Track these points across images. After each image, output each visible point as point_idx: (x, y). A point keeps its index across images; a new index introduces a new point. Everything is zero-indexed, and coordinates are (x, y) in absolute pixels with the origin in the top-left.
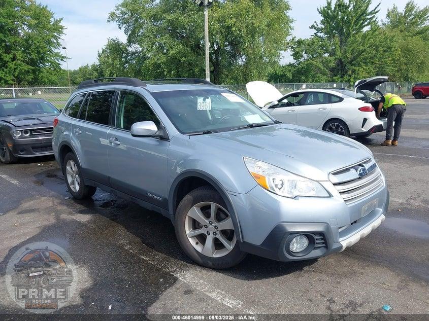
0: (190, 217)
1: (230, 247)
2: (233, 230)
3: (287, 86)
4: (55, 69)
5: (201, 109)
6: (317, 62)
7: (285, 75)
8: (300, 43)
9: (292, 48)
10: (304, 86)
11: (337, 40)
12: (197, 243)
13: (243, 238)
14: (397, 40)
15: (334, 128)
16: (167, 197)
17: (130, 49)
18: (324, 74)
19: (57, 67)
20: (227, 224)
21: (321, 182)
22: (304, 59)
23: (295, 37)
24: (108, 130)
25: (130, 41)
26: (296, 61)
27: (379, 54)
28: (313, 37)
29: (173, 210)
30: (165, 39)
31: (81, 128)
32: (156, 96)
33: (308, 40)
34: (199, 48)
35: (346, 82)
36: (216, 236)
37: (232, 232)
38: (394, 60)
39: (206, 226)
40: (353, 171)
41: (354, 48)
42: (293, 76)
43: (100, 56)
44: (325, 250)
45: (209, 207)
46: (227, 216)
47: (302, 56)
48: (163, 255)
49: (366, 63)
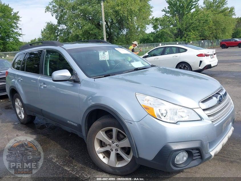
0: (98, 139)
1: (128, 159)
2: (130, 147)
3: (151, 45)
4: (16, 42)
5: (102, 60)
6: (167, 30)
7: (149, 39)
8: (157, 20)
9: (152, 23)
10: (160, 44)
11: (177, 17)
12: (104, 157)
13: (138, 155)
14: (210, 16)
15: (182, 67)
16: (81, 123)
17: (59, 28)
18: (171, 37)
19: (17, 41)
20: (125, 143)
21: (194, 109)
22: (160, 29)
23: (154, 17)
24: (39, 77)
25: (59, 23)
26: (155, 30)
27: (201, 25)
28: (163, 16)
29: (86, 133)
30: (80, 21)
31: (22, 77)
32: (69, 51)
33: (161, 18)
34: (99, 25)
35: (183, 41)
36: (118, 152)
37: (129, 148)
38: (209, 27)
39: (110, 145)
40: (214, 98)
41: (187, 22)
42: (154, 39)
43: (42, 33)
44: (200, 160)
45: (111, 130)
46: (125, 137)
47: (158, 28)
48: (80, 165)
49: (194, 30)
